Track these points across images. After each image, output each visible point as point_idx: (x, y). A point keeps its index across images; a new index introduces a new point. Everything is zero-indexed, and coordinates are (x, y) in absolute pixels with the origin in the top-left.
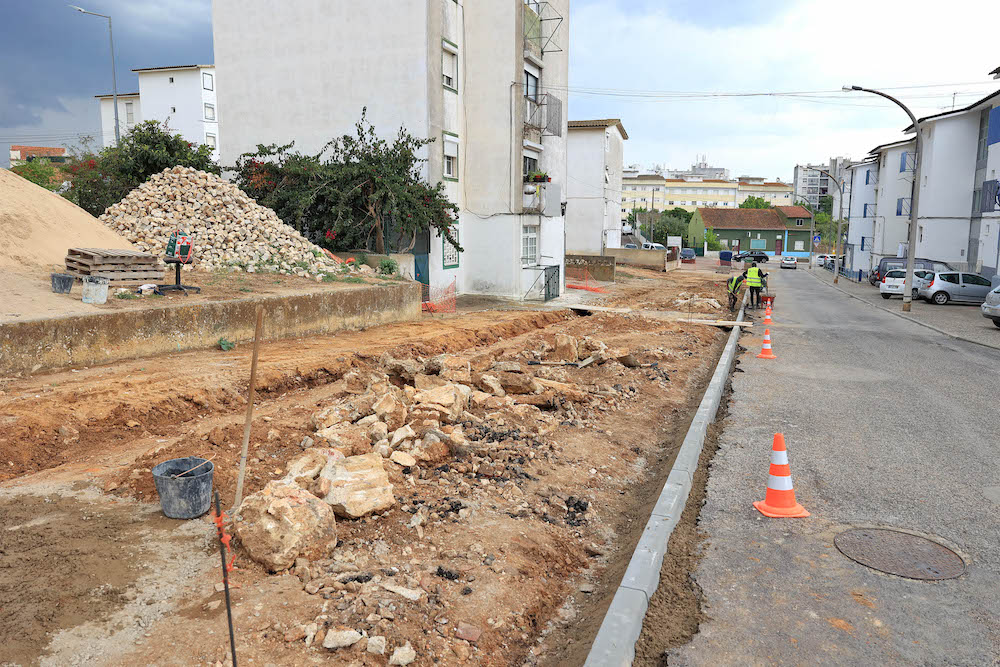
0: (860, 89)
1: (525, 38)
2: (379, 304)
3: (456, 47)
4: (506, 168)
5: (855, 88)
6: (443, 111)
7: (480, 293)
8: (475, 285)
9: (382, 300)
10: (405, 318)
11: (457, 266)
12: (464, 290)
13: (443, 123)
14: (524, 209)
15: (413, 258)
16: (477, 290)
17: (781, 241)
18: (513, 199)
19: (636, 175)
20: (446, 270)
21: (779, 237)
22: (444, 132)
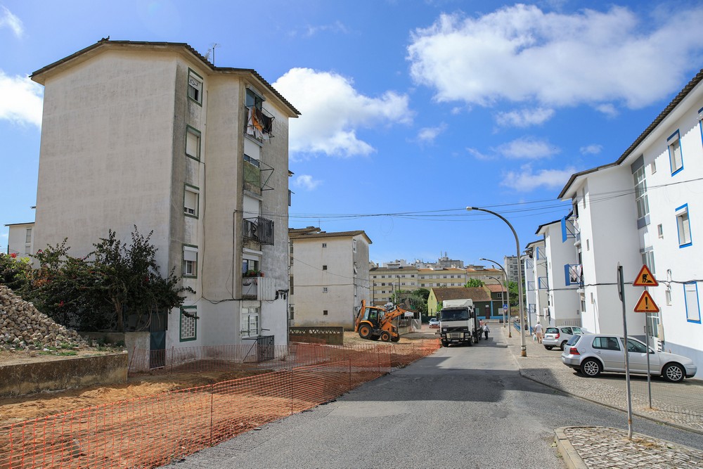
0: (477, 209)
1: (244, 182)
2: (79, 371)
3: (198, 189)
4: (230, 267)
5: (473, 208)
6: (184, 230)
7: (212, 358)
8: (210, 352)
9: (83, 368)
10: (107, 381)
11: (195, 339)
12: (200, 356)
13: (183, 239)
14: (243, 296)
15: (149, 334)
16: (211, 356)
17: (490, 308)
18: (235, 289)
19: (398, 267)
20: (182, 343)
21: (487, 306)
22: (184, 245)
